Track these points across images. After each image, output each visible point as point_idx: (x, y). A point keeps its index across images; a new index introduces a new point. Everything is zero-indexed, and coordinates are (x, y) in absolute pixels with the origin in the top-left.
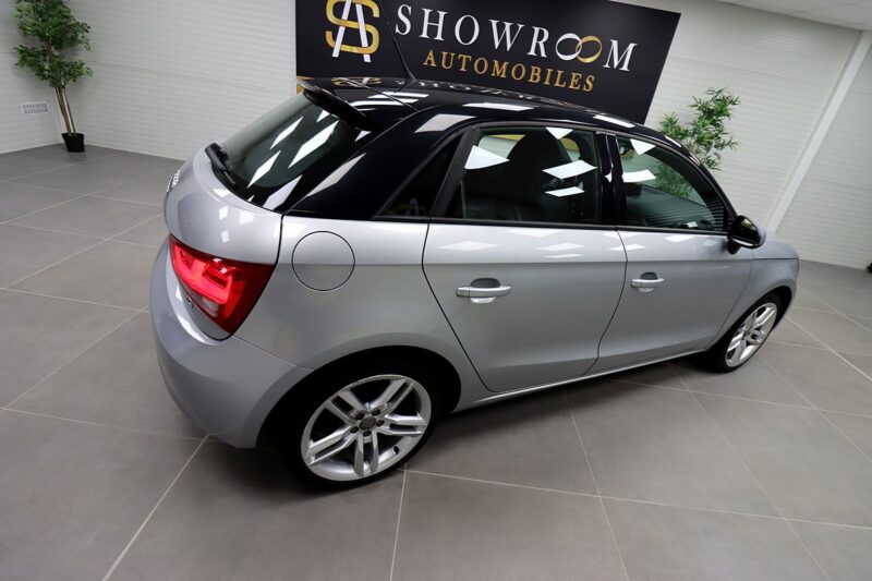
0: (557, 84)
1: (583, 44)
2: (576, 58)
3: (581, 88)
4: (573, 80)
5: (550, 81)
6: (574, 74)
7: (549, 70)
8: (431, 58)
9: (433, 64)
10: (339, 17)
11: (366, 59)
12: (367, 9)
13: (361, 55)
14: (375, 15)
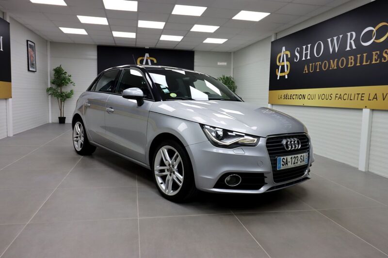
0: (364, 63)
1: (376, 31)
2: (374, 42)
3: (381, 60)
4: (374, 57)
5: (360, 63)
6: (374, 53)
7: (359, 56)
8: (306, 69)
9: (307, 72)
10: (279, 62)
11: (286, 77)
12: (287, 55)
13: (285, 76)
14: (289, 56)
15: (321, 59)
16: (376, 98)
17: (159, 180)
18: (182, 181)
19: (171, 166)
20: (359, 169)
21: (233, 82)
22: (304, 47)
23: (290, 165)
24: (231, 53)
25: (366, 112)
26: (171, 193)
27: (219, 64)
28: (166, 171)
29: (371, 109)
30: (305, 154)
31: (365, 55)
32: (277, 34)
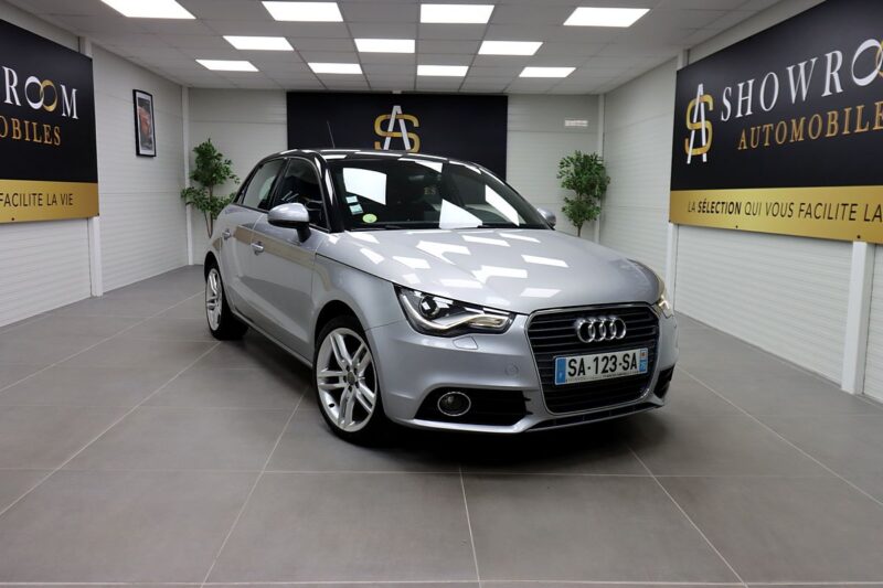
0: (858, 130)
2: (878, 76)
4: (878, 115)
5: (850, 128)
7: (847, 110)
8: (743, 140)
9: (745, 147)
10: (692, 121)
11: (705, 159)
12: (706, 104)
13: (701, 156)
14: (711, 108)
15: (772, 117)
16: (880, 216)
17: (327, 399)
18: (373, 403)
19: (352, 371)
20: (844, 388)
21: (601, 167)
22: (741, 85)
23: (591, 375)
24: (598, 96)
25: (860, 248)
26: (352, 427)
27: (568, 123)
28: (341, 379)
29: (869, 243)
30: (637, 351)
31: (859, 108)
32: (689, 51)
